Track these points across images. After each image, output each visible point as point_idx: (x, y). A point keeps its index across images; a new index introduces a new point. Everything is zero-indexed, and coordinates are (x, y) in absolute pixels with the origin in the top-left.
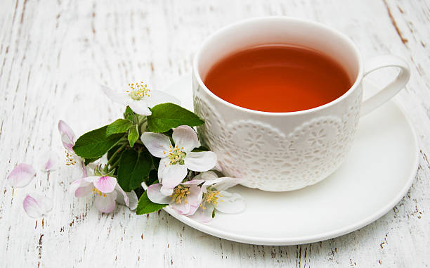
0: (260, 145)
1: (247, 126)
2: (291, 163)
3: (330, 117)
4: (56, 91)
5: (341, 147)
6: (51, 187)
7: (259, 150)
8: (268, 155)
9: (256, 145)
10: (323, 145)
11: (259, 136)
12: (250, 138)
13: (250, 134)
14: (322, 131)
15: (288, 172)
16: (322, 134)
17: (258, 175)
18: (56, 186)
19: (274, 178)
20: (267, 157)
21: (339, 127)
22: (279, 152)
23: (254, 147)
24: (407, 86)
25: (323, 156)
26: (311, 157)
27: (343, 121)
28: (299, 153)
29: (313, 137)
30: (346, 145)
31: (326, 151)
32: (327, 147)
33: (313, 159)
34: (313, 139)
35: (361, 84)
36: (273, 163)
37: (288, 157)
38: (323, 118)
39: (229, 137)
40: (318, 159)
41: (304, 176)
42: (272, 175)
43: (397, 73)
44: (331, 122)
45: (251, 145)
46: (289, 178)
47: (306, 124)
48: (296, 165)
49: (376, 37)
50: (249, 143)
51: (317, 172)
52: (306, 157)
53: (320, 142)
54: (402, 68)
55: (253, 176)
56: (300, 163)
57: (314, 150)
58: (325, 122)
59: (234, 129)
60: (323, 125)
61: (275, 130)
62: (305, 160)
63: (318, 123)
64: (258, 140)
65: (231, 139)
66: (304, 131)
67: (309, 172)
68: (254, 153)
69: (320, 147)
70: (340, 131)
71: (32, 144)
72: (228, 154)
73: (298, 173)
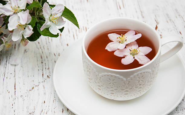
0: (114, 83)
1: (108, 75)
2: (128, 90)
3: (146, 70)
5: (151, 81)
6: (17, 98)
7: (113, 85)
8: (118, 87)
9: (113, 83)
10: (143, 82)
12: (109, 80)
14: (143, 76)
15: (127, 94)
16: (143, 77)
17: (114, 95)
18: (19, 98)
19: (121, 96)
20: (118, 88)
21: (150, 74)
22: (123, 86)
23: (111, 84)
25: (143, 86)
26: (138, 87)
27: (152, 71)
28: (132, 86)
29: (138, 79)
30: (153, 80)
31: (144, 84)
32: (145, 82)
34: (139, 80)
36: (120, 90)
37: (127, 88)
38: (143, 71)
39: (100, 79)
40: (141, 87)
41: (134, 95)
42: (120, 95)
44: (147, 72)
45: (110, 83)
46: (128, 96)
47: (135, 74)
48: (131, 91)
50: (110, 82)
51: (140, 93)
52: (135, 87)
53: (142, 81)
55: (111, 96)
56: (133, 90)
57: (139, 84)
58: (144, 73)
59: (102, 76)
60: (143, 74)
61: (121, 77)
62: (135, 89)
63: (141, 74)
64: (114, 81)
65: (101, 80)
66: (134, 77)
67: (137, 93)
68: (111, 86)
69: (142, 83)
70: (151, 75)
71: (6, 76)
72: (99, 86)
73: (132, 94)
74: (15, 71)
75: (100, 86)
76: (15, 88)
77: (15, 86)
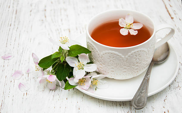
0: (114, 61)
1: (109, 53)
2: (126, 68)
3: (142, 49)
4: (30, 41)
6: (29, 80)
7: (113, 63)
9: (113, 61)
10: (140, 60)
11: (114, 57)
13: (110, 57)
14: (139, 55)
15: (125, 72)
16: (139, 56)
17: (113, 73)
18: (31, 79)
19: (120, 74)
20: (117, 65)
21: (146, 53)
22: (122, 63)
23: (111, 62)
24: (173, 36)
25: (140, 65)
27: (147, 51)
28: (130, 64)
29: (136, 57)
31: (141, 63)
32: (141, 61)
33: (135, 66)
35: (155, 36)
36: (120, 68)
37: (125, 65)
38: (139, 49)
39: (102, 58)
40: (138, 66)
41: (132, 73)
43: (169, 31)
44: (143, 51)
47: (133, 52)
49: (160, 16)
50: (110, 60)
51: (137, 71)
52: (133, 65)
53: (139, 59)
54: (171, 28)
56: (130, 68)
57: (136, 63)
58: (140, 51)
59: (103, 54)
60: (140, 52)
61: (120, 54)
62: (132, 67)
63: (138, 52)
64: (114, 59)
66: (132, 55)
67: (134, 71)
68: (111, 64)
69: (138, 61)
70: (146, 54)
71: (21, 62)
73: (129, 72)
75: (102, 65)
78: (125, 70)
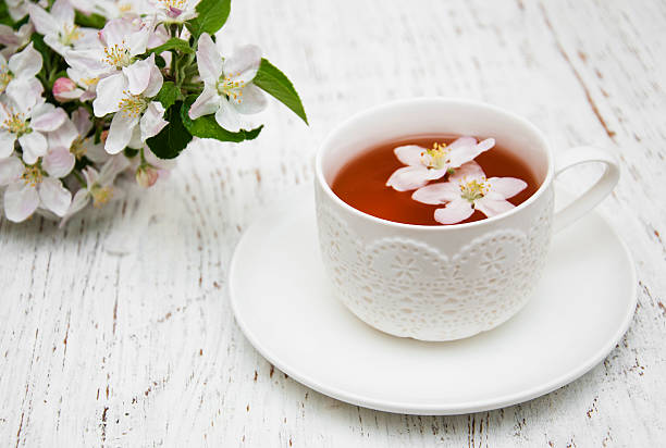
0: (412, 272)
1: (393, 246)
2: (458, 298)
3: (510, 231)
4: (124, 212)
5: (526, 275)
6: (118, 342)
7: (410, 280)
8: (424, 286)
9: (408, 274)
10: (502, 272)
11: (411, 260)
12: (397, 263)
13: (397, 258)
14: (500, 250)
15: (452, 312)
16: (500, 256)
17: (411, 316)
18: (125, 341)
19: (434, 321)
20: (423, 289)
21: (523, 245)
22: (439, 283)
23: (403, 276)
24: (616, 190)
25: (502, 287)
26: (486, 288)
27: (528, 237)
28: (468, 283)
29: (487, 260)
30: (533, 271)
31: (506, 280)
32: (508, 274)
33: (487, 291)
34: (486, 263)
35: (551, 185)
36: (432, 299)
37: (453, 289)
38: (500, 232)
39: (369, 263)
40: (496, 291)
41: (476, 316)
42: (430, 316)
43: (597, 174)
44: (512, 238)
45: (400, 274)
46: (456, 321)
47: (478, 241)
48: (464, 301)
50: (398, 270)
51: (494, 312)
52: (479, 289)
53: (497, 266)
54: (608, 164)
55: (404, 319)
56: (470, 298)
57: (488, 279)
58: (504, 238)
59: (376, 252)
60: (501, 242)
61: (434, 250)
62: (476, 294)
63: (494, 240)
64: (410, 266)
65: (371, 266)
66: (473, 251)
67: (483, 311)
68: (403, 285)
69: (497, 274)
70: (524, 251)
71: (91, 284)
72: (367, 288)
73: (467, 313)
74: (118, 272)
75: (370, 291)
76: (115, 317)
77: (115, 310)
78: (451, 307)
